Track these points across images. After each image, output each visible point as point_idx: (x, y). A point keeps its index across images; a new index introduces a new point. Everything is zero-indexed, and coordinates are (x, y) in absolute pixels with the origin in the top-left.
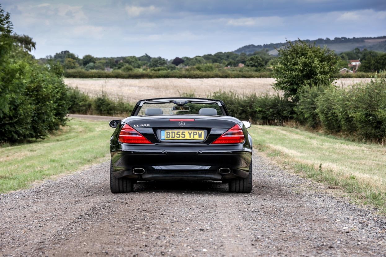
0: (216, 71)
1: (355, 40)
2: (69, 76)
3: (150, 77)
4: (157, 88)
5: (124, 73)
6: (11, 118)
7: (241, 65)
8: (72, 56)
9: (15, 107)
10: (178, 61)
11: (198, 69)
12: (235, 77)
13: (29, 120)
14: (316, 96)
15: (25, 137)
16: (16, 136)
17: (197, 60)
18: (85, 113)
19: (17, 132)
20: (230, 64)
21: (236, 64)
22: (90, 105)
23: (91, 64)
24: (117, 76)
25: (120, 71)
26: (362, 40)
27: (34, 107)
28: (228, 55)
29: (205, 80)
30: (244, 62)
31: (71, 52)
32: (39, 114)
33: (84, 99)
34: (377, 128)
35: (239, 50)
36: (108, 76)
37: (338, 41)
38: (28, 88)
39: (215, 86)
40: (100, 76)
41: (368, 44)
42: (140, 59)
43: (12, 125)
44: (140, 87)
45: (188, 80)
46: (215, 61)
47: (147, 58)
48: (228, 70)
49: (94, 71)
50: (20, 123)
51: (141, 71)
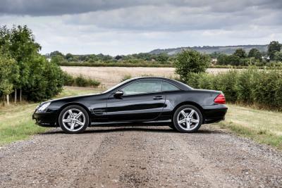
0: (140, 63)
1: (214, 48)
2: (62, 65)
3: (104, 66)
4: (109, 72)
5: (90, 64)
6: (35, 88)
7: (153, 60)
8: (60, 54)
9: (37, 82)
10: (118, 58)
11: (130, 62)
12: (151, 66)
13: (45, 89)
14: (198, 78)
15: (42, 98)
16: (38, 98)
17: (129, 57)
18: (71, 85)
19: (38, 96)
20: (147, 59)
21: (150, 60)
22: (73, 81)
23: (71, 59)
24: (86, 65)
25: (87, 62)
26: (218, 48)
27: (47, 82)
28: (146, 55)
29: (134, 68)
30: (155, 59)
31: (60, 52)
32: (49, 86)
33: (70, 78)
34: (233, 96)
35: (152, 52)
36: (81, 65)
37: (205, 48)
38: (44, 72)
39: (141, 72)
40: (76, 65)
41: (221, 50)
42: (97, 56)
43: (35, 92)
44: (99, 72)
45: (125, 68)
46: (138, 58)
47: (101, 55)
48: (146, 62)
49: (73, 62)
50: (39, 90)
51: (99, 62)
